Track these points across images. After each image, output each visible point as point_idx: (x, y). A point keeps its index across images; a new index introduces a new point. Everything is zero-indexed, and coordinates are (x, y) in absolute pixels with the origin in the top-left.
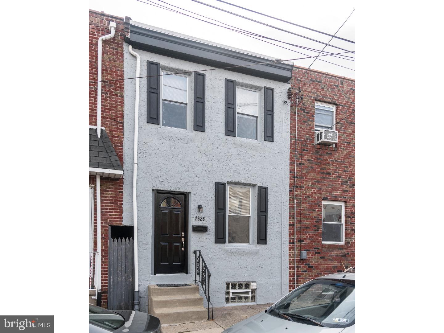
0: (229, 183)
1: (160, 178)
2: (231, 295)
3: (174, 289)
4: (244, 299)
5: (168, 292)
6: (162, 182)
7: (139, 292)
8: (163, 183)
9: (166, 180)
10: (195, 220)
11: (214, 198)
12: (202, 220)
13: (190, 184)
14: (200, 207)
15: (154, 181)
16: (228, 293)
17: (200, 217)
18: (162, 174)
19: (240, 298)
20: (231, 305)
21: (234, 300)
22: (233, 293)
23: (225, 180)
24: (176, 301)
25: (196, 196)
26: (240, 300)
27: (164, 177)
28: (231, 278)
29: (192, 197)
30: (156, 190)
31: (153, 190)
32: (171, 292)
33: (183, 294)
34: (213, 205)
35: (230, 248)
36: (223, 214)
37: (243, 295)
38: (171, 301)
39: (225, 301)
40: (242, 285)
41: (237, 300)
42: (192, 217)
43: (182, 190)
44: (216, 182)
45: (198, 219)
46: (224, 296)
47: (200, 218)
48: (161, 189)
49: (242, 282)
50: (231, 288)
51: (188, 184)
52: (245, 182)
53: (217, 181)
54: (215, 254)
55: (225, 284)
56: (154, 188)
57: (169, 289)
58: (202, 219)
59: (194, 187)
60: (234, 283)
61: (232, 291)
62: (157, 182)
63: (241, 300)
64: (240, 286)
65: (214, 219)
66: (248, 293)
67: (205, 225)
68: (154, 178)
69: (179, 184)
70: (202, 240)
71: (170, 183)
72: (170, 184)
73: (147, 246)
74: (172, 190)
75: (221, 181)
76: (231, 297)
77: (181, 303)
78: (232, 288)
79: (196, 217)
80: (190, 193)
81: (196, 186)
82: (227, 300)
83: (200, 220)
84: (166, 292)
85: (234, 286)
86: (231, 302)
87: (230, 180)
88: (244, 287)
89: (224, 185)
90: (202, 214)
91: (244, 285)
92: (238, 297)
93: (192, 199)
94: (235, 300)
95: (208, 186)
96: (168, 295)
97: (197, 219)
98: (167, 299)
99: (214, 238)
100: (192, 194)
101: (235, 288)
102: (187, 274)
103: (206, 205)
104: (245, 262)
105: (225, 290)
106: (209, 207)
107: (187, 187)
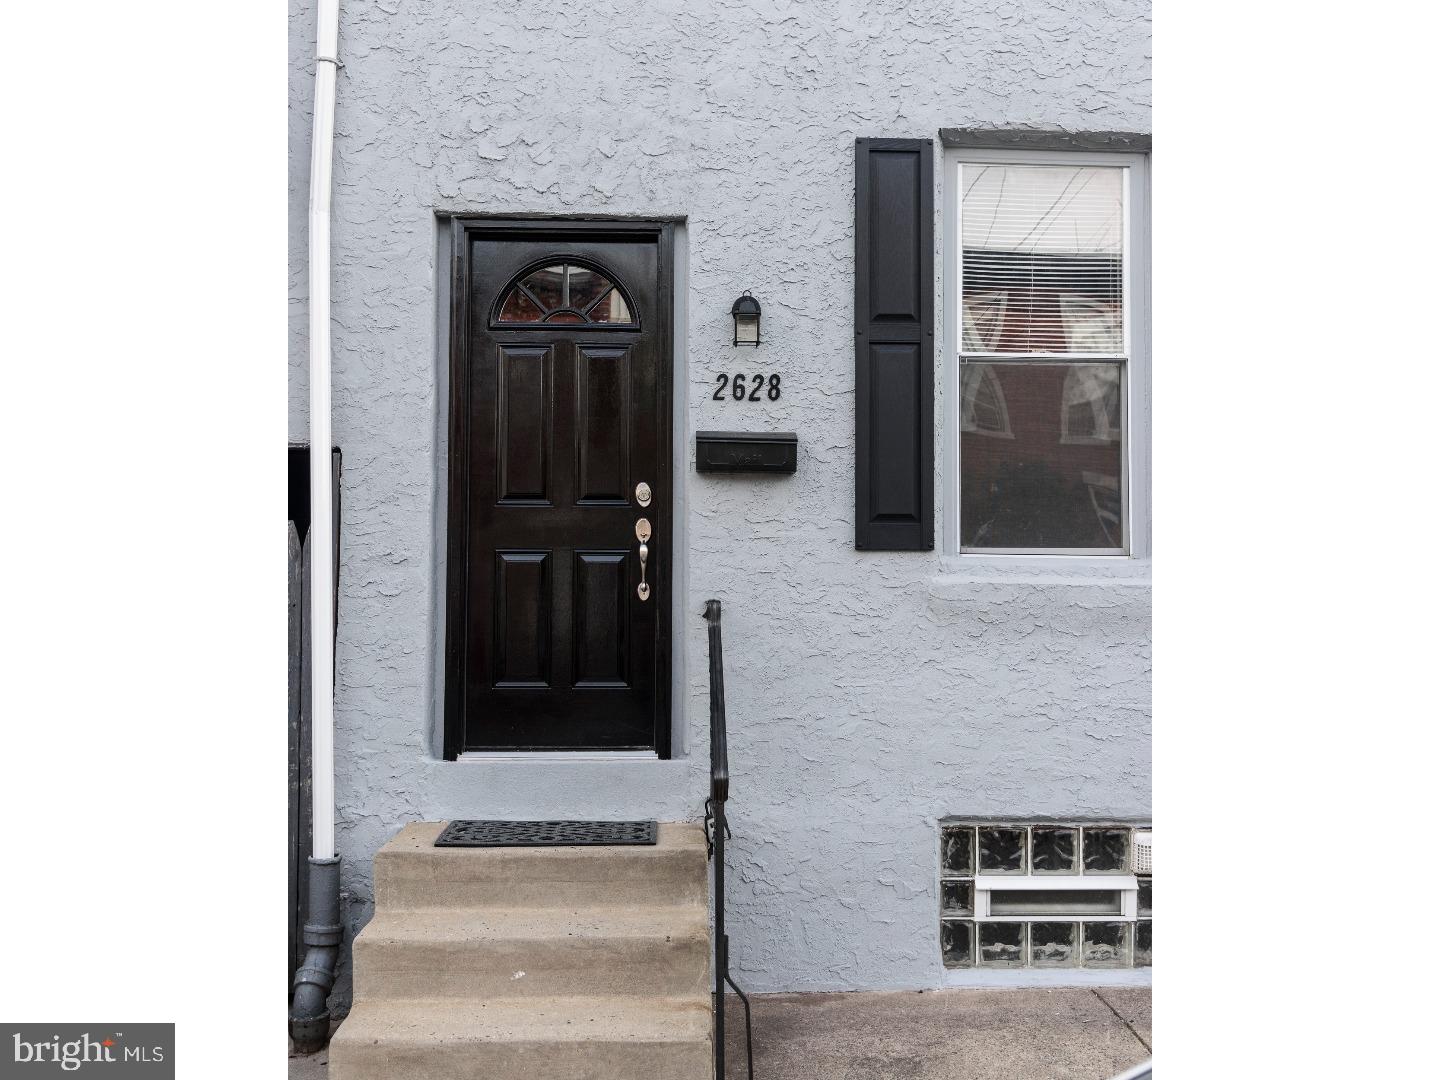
0: (957, 140)
1: (482, 141)
2: (982, 911)
3: (531, 862)
4: (1087, 939)
5: (489, 879)
6: (497, 166)
7: (334, 865)
8: (504, 172)
9: (522, 149)
10: (716, 398)
11: (848, 248)
12: (763, 393)
13: (680, 162)
14: (746, 311)
15: (442, 160)
16: (958, 894)
17: (750, 377)
18: (494, 111)
19: (1059, 933)
20: (981, 978)
21: (1012, 948)
22: (998, 897)
23: (922, 122)
24: (509, 949)
25: (719, 243)
26: (1050, 947)
27: (507, 133)
28: (980, 794)
29: (693, 248)
30: (463, 217)
31: (443, 219)
32: (507, 880)
33: (594, 898)
34: (843, 292)
35: (966, 579)
36: (910, 350)
37: (1081, 916)
38: (473, 951)
39: (934, 948)
40: (1066, 840)
41: (1027, 948)
42: (692, 376)
43: (628, 205)
44: (859, 141)
45: (734, 388)
46: (932, 914)
47: (749, 386)
48: (493, 209)
49: (1062, 820)
50: (983, 856)
51: (667, 164)
52: (1073, 123)
53: (871, 130)
54: (858, 627)
55: (938, 831)
56: (446, 206)
57: (491, 862)
58: (766, 387)
59: (709, 179)
60: (1008, 825)
61: (986, 882)
62: (466, 168)
63: (1062, 948)
64: (1052, 846)
65: (849, 383)
66: (1111, 897)
67: (783, 428)
68: (445, 142)
69: (607, 165)
70: (765, 531)
71: (549, 169)
72: (545, 177)
73: (399, 574)
74: (560, 211)
75: (897, 131)
76: (985, 926)
77: (543, 969)
78: (989, 863)
79: (723, 377)
80: (681, 222)
81: (723, 175)
82: (957, 941)
83: (752, 398)
84: (475, 879)
85: (1002, 847)
86: (988, 956)
87: (958, 120)
88: (1078, 857)
89: (915, 153)
90: (763, 354)
91: (1079, 844)
92: (1037, 927)
93: (695, 261)
94: (1017, 943)
95: (801, 168)
96: (487, 900)
97: (728, 391)
98: (449, 937)
99: (850, 515)
100: (693, 227)
101: (1013, 864)
102: (665, 753)
103: (793, 297)
104: (1088, 681)
105: (936, 872)
106: (814, 305)
107: (659, 186)
